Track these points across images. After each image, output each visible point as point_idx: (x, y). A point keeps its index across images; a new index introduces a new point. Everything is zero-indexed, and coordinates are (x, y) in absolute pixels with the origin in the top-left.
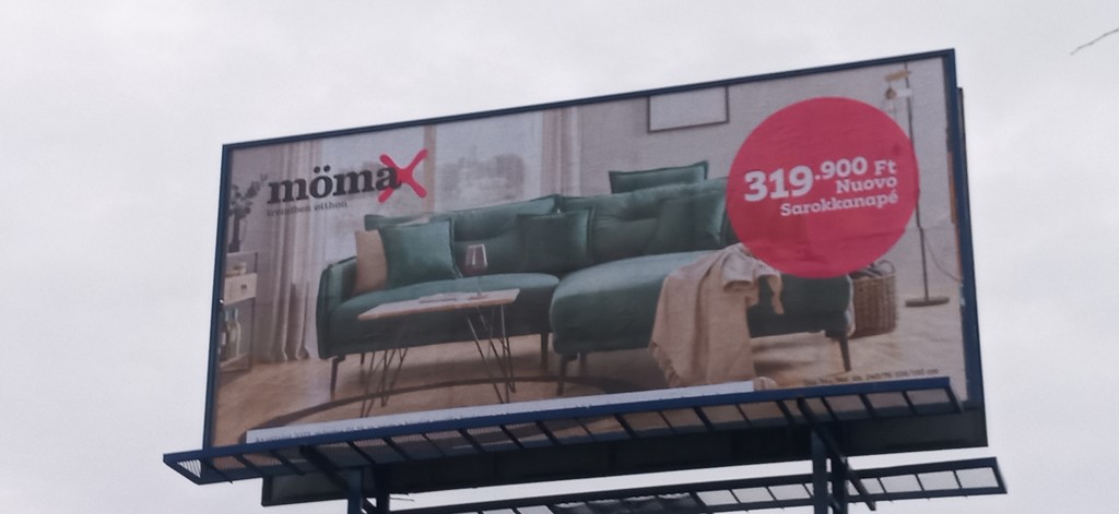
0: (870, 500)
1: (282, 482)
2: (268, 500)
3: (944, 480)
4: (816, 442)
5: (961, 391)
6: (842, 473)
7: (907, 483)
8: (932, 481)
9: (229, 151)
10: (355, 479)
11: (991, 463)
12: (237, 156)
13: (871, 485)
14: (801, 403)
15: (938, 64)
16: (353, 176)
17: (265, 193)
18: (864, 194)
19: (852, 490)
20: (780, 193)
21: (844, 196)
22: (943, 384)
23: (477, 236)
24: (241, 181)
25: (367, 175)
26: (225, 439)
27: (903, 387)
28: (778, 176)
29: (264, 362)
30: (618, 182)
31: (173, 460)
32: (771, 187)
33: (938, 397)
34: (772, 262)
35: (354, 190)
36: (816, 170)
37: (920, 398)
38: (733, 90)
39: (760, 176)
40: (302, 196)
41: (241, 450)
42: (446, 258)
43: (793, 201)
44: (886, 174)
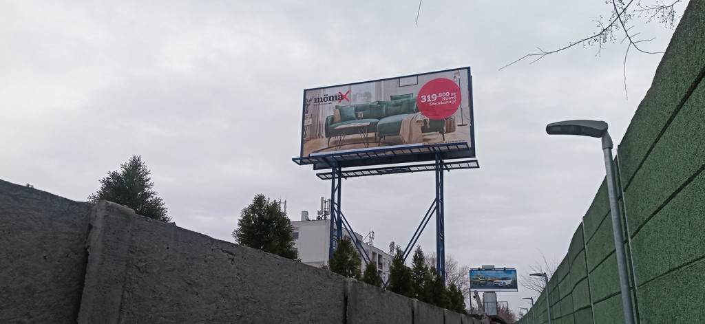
0: (448, 169)
1: (318, 165)
2: (314, 169)
3: (466, 165)
4: (436, 157)
5: (470, 145)
6: (442, 163)
7: (457, 165)
8: (462, 165)
9: (305, 91)
10: (334, 164)
11: (476, 161)
12: (307, 92)
13: (449, 166)
14: (433, 148)
15: (466, 70)
16: (333, 97)
17: (313, 100)
18: (449, 100)
19: (444, 167)
20: (429, 100)
21: (444, 101)
22: (466, 144)
23: (360, 111)
24: (308, 98)
25: (336, 96)
26: (305, 155)
27: (456, 144)
28: (429, 96)
29: (314, 138)
30: (393, 98)
31: (294, 160)
32: (427, 99)
33: (465, 146)
34: (427, 116)
35: (333, 100)
36: (438, 95)
37: (460, 147)
38: (419, 77)
39: (425, 96)
40: (322, 101)
41: (309, 158)
42: (354, 116)
43: (432, 102)
44: (454, 96)
